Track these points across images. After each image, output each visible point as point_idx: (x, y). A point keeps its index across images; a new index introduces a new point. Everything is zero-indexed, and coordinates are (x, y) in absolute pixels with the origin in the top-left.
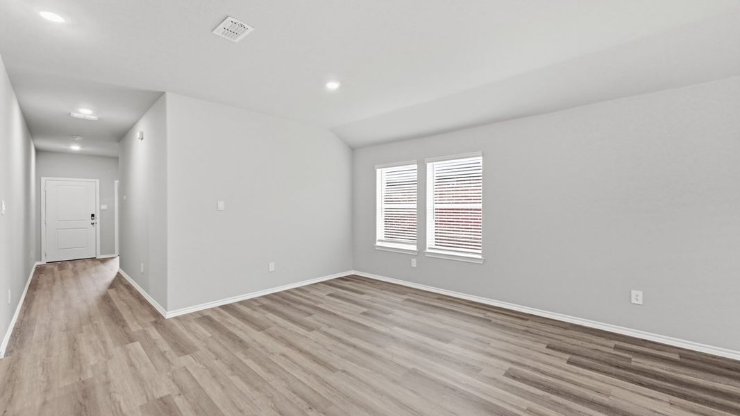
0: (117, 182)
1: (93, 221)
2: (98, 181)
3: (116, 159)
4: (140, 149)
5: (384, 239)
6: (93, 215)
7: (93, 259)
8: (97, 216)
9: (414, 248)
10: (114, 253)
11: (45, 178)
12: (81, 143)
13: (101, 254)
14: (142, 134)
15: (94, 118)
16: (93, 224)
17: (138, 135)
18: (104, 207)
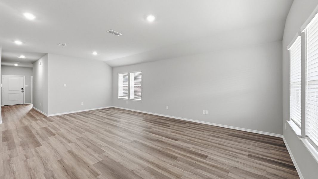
0: (32, 77)
1: (22, 91)
2: (24, 76)
3: (32, 68)
4: (40, 68)
5: (122, 96)
6: (22, 89)
7: (22, 104)
8: (24, 89)
9: (127, 98)
10: (30, 102)
11: (4, 75)
12: (18, 64)
13: (26, 103)
14: (41, 63)
15: (25, 58)
16: (22, 92)
17: (39, 64)
18: (27, 86)
